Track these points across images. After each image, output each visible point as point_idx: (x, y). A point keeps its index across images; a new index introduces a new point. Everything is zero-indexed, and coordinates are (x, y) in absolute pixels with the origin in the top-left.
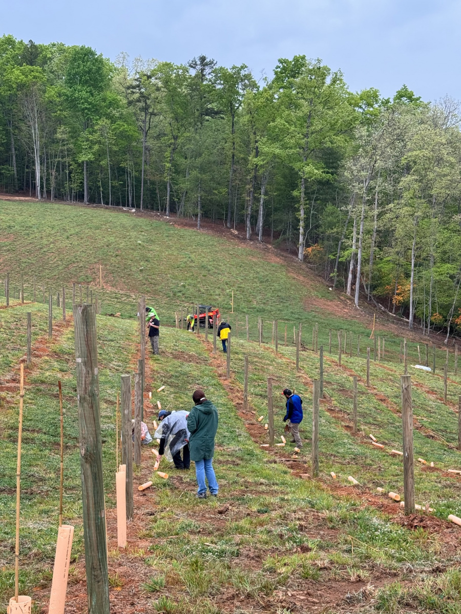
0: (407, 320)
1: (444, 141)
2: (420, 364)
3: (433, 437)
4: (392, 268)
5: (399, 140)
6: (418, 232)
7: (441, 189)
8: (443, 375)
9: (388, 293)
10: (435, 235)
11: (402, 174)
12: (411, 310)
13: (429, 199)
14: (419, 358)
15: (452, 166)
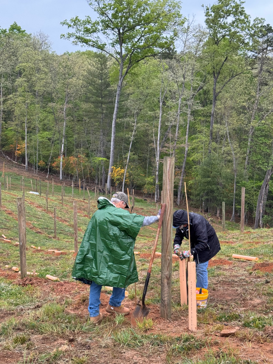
0: (24, 165)
1: (40, 58)
2: (33, 191)
3: (40, 232)
4: (14, 134)
5: (13, 55)
6: (28, 112)
7: (41, 87)
8: (45, 196)
9: (12, 149)
10: (38, 114)
11: (17, 77)
12: (26, 159)
13: (34, 93)
14: (31, 188)
15: (46, 73)
